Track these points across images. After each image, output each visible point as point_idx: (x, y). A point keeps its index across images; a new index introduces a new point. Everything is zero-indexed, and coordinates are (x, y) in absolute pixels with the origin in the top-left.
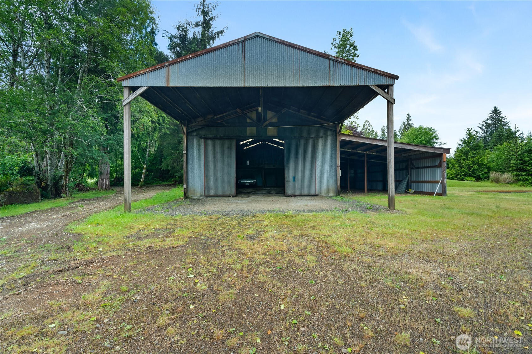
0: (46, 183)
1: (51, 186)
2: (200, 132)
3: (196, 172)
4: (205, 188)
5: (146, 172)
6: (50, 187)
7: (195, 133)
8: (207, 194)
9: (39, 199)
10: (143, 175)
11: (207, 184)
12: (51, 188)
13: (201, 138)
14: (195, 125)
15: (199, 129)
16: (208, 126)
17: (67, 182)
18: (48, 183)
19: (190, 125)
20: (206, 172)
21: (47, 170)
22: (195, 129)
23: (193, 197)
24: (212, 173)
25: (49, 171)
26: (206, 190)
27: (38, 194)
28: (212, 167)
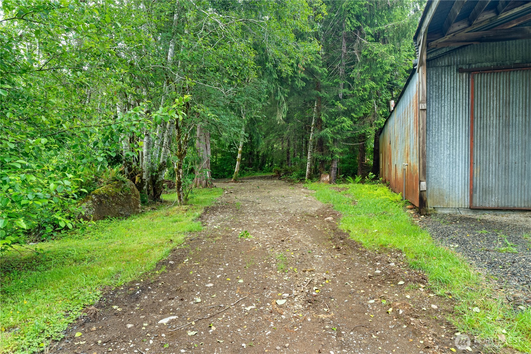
0: (141, 177)
1: (148, 182)
2: (457, 58)
3: (447, 152)
4: (472, 191)
5: (242, 157)
6: (146, 184)
7: (445, 61)
8: (477, 203)
9: (138, 208)
10: (237, 162)
11: (477, 181)
12: (148, 186)
13: (460, 71)
14: (446, 42)
15: (455, 50)
16: (480, 40)
17: (181, 176)
18: (144, 177)
19: (433, 43)
20: (477, 153)
21: (142, 153)
22: (444, 50)
23: (439, 211)
24: (493, 153)
25: (145, 157)
26: (477, 195)
27: (137, 197)
28: (493, 140)
